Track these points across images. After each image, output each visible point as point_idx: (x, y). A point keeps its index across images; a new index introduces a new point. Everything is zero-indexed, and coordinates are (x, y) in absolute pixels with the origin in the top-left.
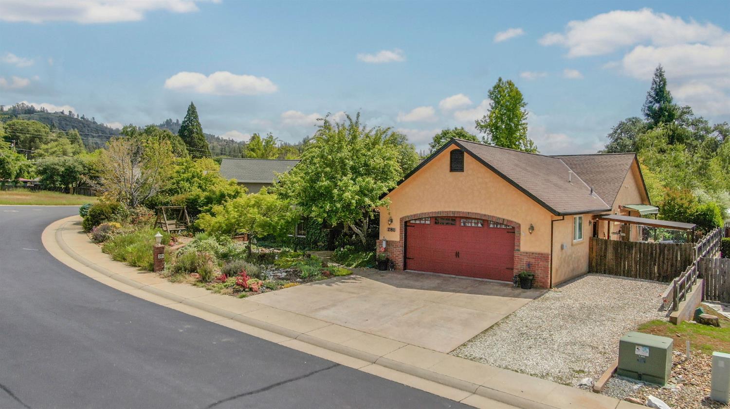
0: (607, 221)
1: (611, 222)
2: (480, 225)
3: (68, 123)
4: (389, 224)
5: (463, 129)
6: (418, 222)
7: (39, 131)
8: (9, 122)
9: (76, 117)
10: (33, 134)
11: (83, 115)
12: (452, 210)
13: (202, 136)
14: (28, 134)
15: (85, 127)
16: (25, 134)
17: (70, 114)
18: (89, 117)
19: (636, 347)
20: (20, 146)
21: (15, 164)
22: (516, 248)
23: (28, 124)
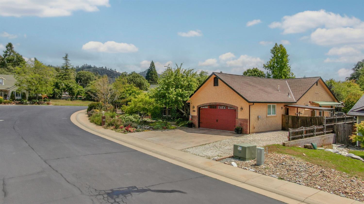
0: (297, 108)
1: (298, 108)
2: (225, 108)
3: (105, 72)
4: (193, 109)
5: (257, 69)
6: (204, 107)
7: (90, 76)
8: (78, 72)
9: (108, 69)
10: (87, 77)
11: (111, 68)
12: (215, 102)
13: (157, 76)
14: (85, 77)
15: (111, 73)
16: (84, 77)
17: (105, 68)
18: (113, 69)
19: (238, 147)
20: (83, 82)
21: (76, 89)
22: (237, 117)
23: (85, 73)
